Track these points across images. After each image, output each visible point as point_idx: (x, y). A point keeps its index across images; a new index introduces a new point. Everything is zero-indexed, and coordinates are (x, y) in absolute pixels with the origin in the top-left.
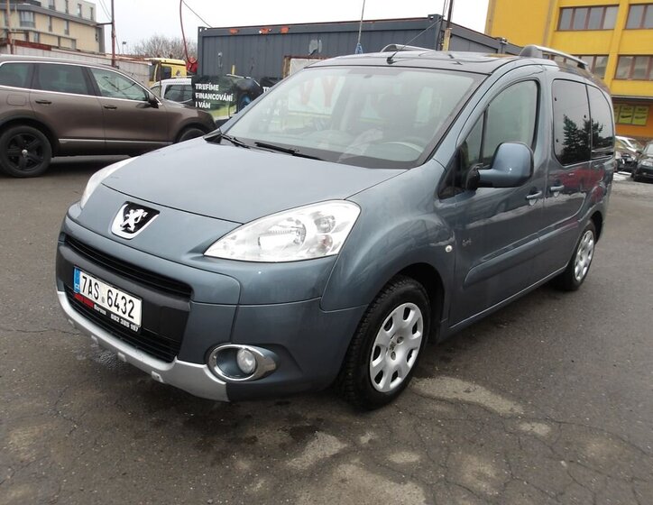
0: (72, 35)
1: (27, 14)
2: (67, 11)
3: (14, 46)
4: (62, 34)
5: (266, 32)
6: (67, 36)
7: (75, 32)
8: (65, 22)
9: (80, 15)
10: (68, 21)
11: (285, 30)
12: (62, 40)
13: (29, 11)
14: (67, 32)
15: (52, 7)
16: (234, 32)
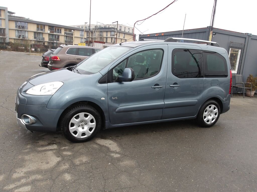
0: (125, 38)
1: (113, 32)
2: (125, 31)
3: (94, 43)
4: (122, 38)
5: (157, 35)
6: (124, 39)
7: (127, 37)
8: (124, 34)
9: (129, 32)
10: (125, 34)
11: (163, 34)
12: (122, 40)
13: (113, 31)
14: (124, 37)
15: (120, 30)
16: (148, 36)
